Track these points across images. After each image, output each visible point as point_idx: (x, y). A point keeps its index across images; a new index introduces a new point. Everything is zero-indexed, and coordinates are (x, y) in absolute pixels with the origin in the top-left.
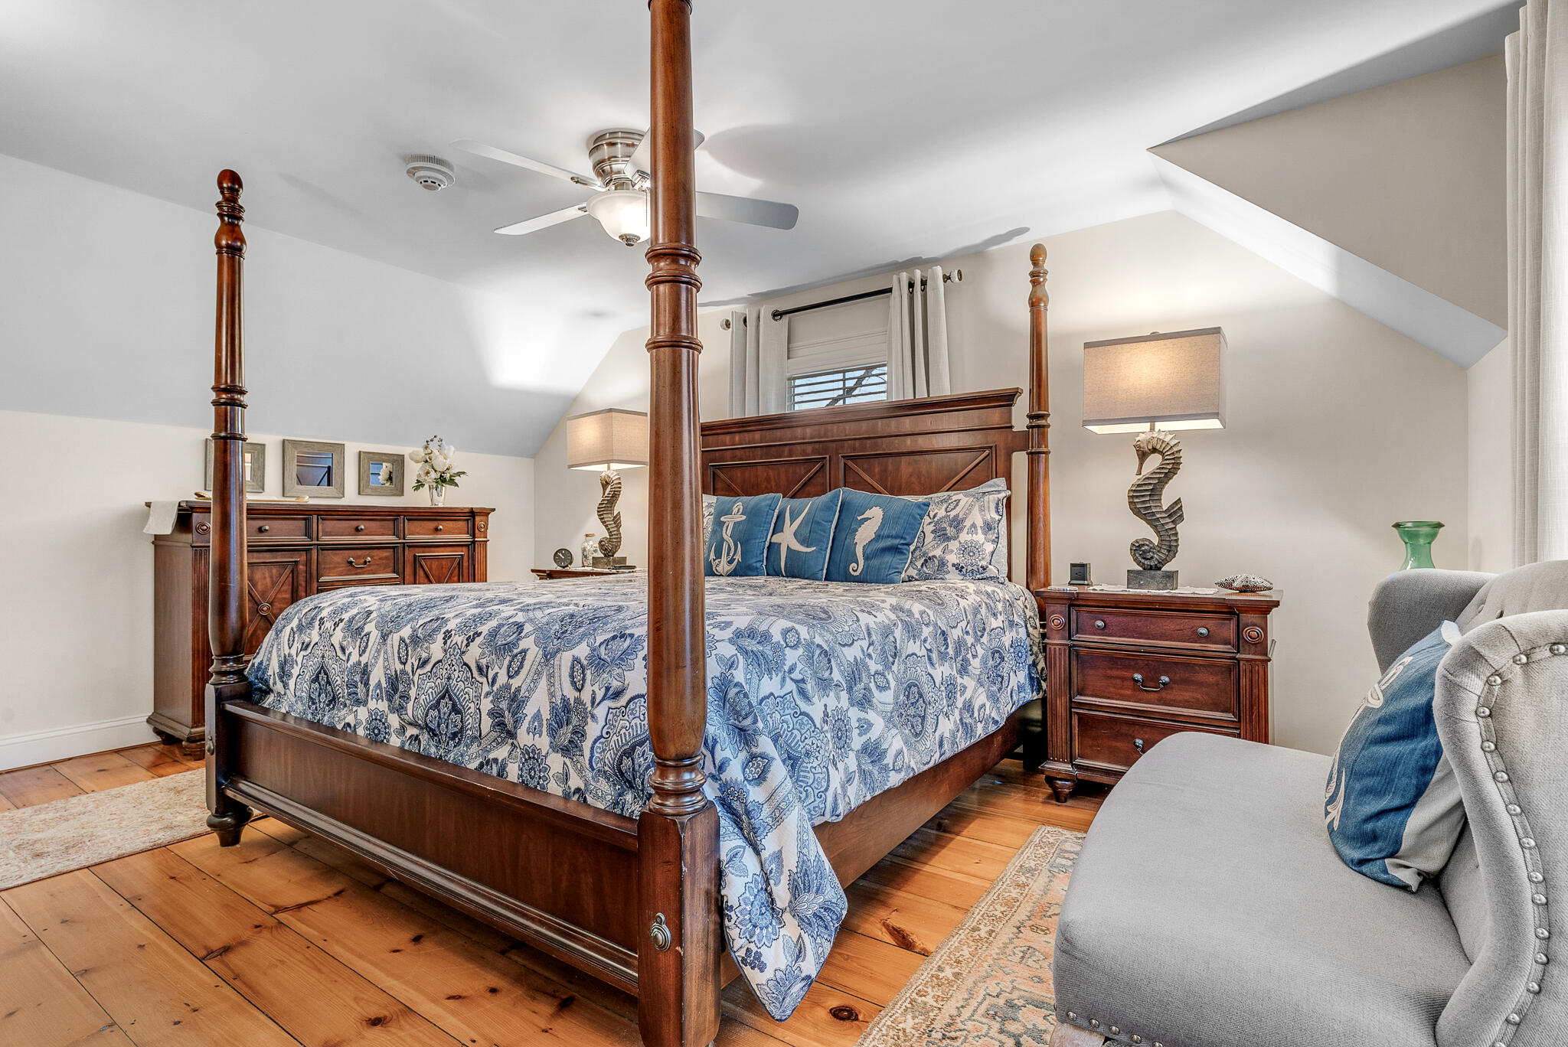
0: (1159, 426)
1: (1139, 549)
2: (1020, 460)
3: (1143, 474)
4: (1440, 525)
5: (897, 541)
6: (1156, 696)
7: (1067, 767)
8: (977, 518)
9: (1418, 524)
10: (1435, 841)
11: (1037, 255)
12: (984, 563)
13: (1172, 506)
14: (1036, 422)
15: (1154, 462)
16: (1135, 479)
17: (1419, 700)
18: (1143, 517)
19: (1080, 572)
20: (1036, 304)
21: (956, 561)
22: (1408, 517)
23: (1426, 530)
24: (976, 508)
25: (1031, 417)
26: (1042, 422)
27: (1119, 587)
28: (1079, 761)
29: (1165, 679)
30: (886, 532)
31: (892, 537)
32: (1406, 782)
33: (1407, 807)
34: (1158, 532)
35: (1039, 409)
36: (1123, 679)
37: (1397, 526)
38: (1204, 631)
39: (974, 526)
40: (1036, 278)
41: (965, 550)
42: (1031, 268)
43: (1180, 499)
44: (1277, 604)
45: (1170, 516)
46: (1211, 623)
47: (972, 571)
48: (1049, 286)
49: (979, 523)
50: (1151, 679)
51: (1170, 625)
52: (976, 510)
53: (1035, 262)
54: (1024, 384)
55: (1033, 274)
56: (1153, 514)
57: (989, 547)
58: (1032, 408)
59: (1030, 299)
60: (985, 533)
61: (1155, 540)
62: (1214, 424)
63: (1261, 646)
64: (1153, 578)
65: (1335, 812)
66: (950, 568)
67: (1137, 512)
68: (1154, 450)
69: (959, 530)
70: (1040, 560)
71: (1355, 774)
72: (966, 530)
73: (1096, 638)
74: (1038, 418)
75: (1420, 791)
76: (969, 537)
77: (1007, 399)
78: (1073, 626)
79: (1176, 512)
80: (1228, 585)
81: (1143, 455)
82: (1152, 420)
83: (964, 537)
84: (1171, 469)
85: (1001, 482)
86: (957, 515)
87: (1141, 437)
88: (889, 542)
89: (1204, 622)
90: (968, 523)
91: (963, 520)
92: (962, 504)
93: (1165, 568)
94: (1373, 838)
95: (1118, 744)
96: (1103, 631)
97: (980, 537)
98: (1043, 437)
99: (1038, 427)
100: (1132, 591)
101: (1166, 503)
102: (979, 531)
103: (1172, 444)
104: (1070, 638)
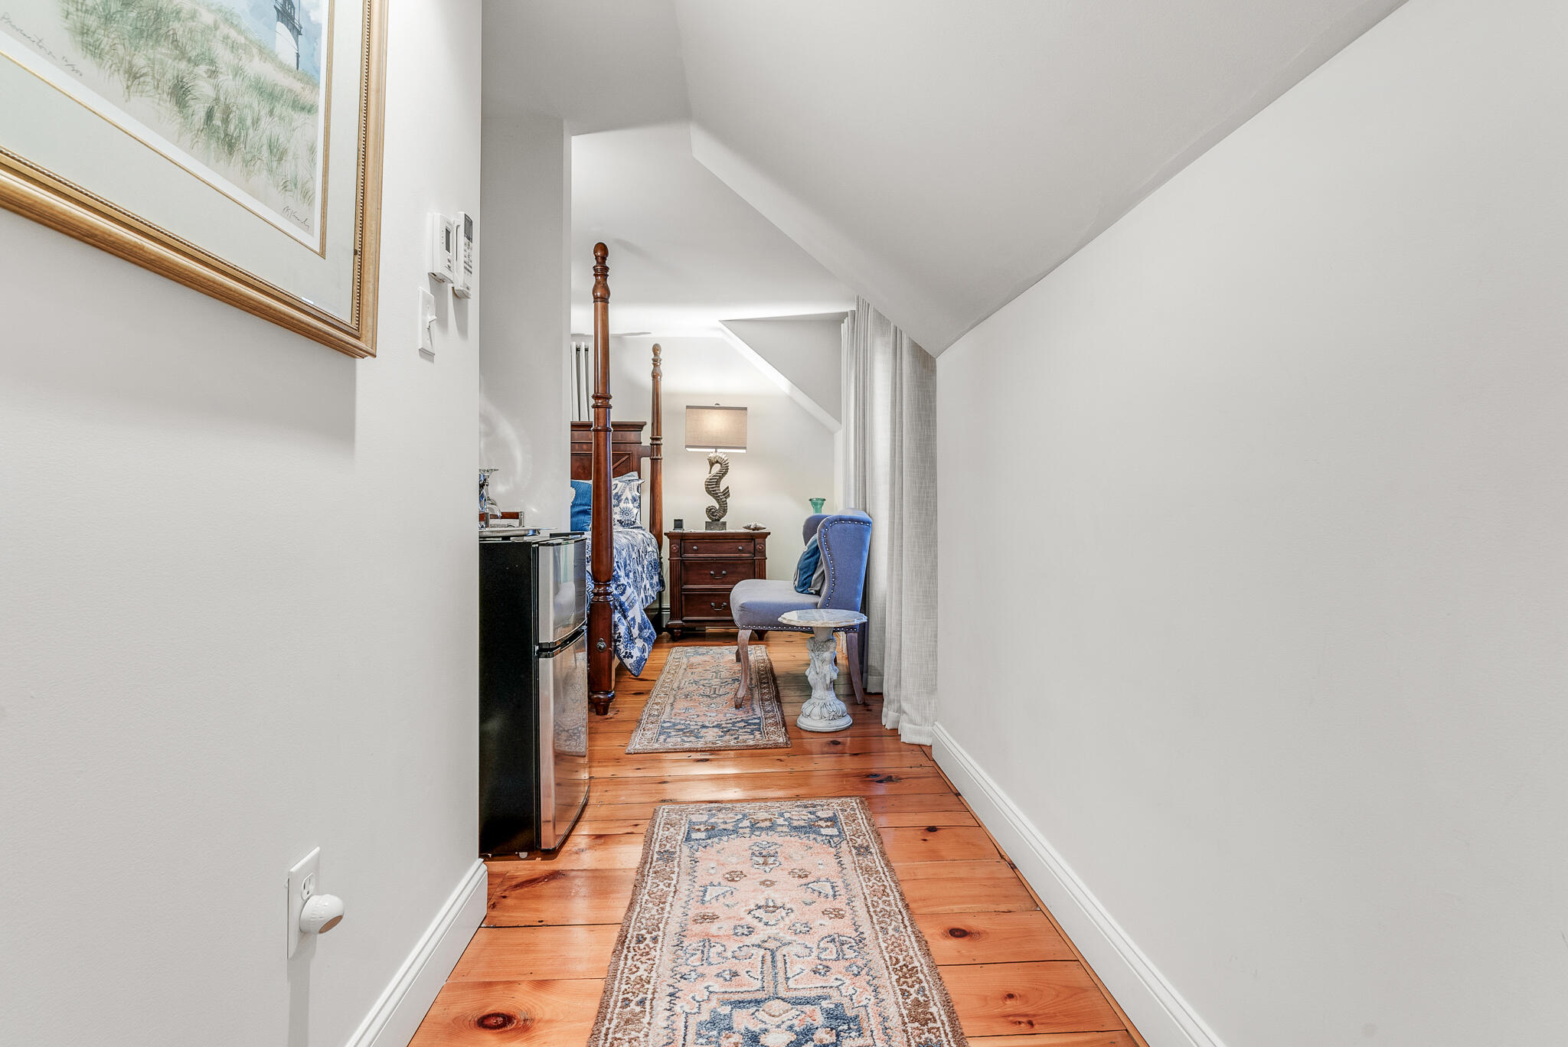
0: (719, 450)
1: (710, 511)
2: (646, 463)
3: (712, 473)
4: (825, 500)
5: (586, 507)
6: (720, 581)
7: (680, 622)
8: (628, 494)
9: (817, 499)
10: (818, 582)
11: (656, 349)
12: (633, 520)
13: (725, 490)
14: (655, 442)
15: (717, 468)
16: (708, 476)
17: (815, 545)
18: (712, 495)
19: (678, 523)
20: (655, 376)
21: (619, 519)
22: (814, 497)
23: (820, 502)
24: (628, 489)
25: (652, 439)
26: (658, 442)
27: (702, 530)
28: (685, 618)
29: (724, 572)
30: (579, 502)
31: (583, 505)
32: (812, 567)
33: (812, 575)
34: (718, 502)
35: (657, 435)
36: (707, 574)
37: (810, 500)
38: (740, 548)
39: (627, 499)
40: (656, 362)
41: (624, 512)
42: (653, 356)
43: (728, 488)
44: (769, 533)
45: (724, 495)
46: (743, 544)
47: (628, 524)
48: (663, 367)
49: (630, 498)
50: (718, 573)
51: (727, 546)
52: (627, 489)
53: (655, 354)
54: (648, 419)
55: (654, 360)
56: (717, 494)
57: (635, 511)
58: (653, 434)
59: (653, 373)
60: (633, 503)
61: (717, 506)
62: (744, 451)
63: (763, 552)
64: (717, 525)
65: (796, 583)
66: (616, 522)
67: (709, 492)
68: (717, 462)
69: (619, 502)
70: (657, 517)
71: (801, 570)
72: (623, 502)
73: (693, 555)
74: (656, 439)
75: (815, 569)
76: (625, 505)
77: (639, 427)
78: (682, 551)
79: (726, 493)
80: (748, 528)
81: (712, 464)
82: (716, 448)
83: (622, 505)
84: (724, 472)
85: (635, 474)
86: (617, 493)
87: (711, 455)
88: (582, 508)
89: (740, 544)
90: (623, 497)
91: (621, 496)
92: (619, 486)
93: (721, 520)
94: (806, 584)
95: (703, 607)
96: (696, 551)
97: (630, 505)
98: (659, 450)
99: (657, 445)
100: (709, 531)
101: (722, 488)
102: (630, 502)
103: (725, 459)
104: (681, 556)
